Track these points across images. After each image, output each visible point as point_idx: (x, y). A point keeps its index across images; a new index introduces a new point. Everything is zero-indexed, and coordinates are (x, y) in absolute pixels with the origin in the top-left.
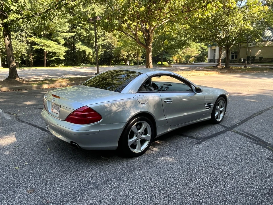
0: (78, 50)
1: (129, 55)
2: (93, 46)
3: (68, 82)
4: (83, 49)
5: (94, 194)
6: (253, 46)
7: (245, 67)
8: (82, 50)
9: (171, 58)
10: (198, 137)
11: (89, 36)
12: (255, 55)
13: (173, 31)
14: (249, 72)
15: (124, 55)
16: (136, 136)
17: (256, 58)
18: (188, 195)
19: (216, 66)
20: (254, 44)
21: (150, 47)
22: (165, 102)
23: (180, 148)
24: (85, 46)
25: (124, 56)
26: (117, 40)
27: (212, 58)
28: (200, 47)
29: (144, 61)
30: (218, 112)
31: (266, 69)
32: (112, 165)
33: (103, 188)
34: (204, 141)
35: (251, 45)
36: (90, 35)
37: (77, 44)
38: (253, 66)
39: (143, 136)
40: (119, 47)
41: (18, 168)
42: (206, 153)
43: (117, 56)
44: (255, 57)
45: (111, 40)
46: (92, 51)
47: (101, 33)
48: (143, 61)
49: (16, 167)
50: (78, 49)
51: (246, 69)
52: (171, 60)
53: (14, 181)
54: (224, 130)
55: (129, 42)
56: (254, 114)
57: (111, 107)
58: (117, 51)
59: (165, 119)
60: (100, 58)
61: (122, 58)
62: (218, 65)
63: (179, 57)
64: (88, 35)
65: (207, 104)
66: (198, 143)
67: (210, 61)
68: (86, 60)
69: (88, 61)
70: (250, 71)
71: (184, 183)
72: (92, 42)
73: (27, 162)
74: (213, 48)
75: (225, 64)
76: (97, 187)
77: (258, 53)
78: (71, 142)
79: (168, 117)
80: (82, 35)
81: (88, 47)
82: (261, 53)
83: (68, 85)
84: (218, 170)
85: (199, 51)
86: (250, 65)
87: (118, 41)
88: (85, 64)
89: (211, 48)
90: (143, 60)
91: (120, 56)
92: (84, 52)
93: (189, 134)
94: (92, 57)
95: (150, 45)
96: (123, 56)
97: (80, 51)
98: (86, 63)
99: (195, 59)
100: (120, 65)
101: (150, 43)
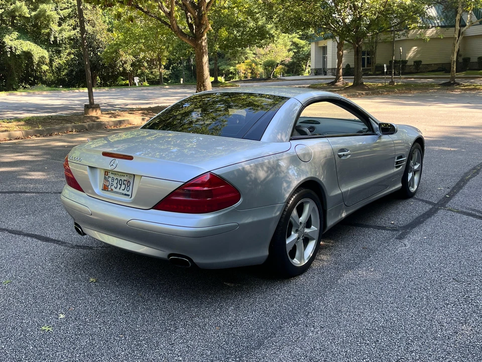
0: (11, 52)
1: (138, 61)
2: (48, 40)
3: (27, 128)
4: (25, 49)
5: (263, 358)
6: (403, 38)
7: (392, 83)
8: (24, 52)
9: (232, 69)
10: (392, 226)
11: (37, 17)
12: (406, 57)
13: (236, 6)
14: (401, 93)
15: (125, 63)
16: (297, 231)
17: (408, 64)
18: (448, 337)
19: (333, 83)
20: (403, 35)
21: (204, 44)
22: (340, 156)
23: (372, 251)
24: (29, 40)
25: (125, 65)
26: (107, 28)
27: (321, 66)
28: (291, 43)
29: (170, 77)
30: (411, 174)
31: (431, 86)
32: (259, 297)
33: (273, 344)
34: (409, 233)
35: (400, 35)
36: (39, 14)
37: (7, 36)
38: (405, 80)
39: (307, 230)
40: (115, 45)
41: (50, 329)
42: (427, 254)
43: (110, 65)
44: (405, 62)
45: (91, 27)
46: (47, 53)
47: (67, 10)
48: (167, 75)
49: (43, 328)
50: (11, 48)
51: (394, 88)
52: (231, 73)
53: (62, 357)
54: (431, 209)
55: (137, 31)
56: (466, 174)
57: (256, 171)
58: (112, 53)
59: (340, 192)
60: (66, 71)
61: (121, 69)
62: (337, 79)
63: (251, 65)
64: (35, 15)
65: (398, 158)
66: (400, 238)
67: (317, 72)
68: (32, 76)
69: (36, 78)
70: (403, 90)
71: (425, 315)
72: (47, 31)
73: (62, 314)
74: (322, 43)
75: (355, 78)
76: (260, 344)
77: (412, 53)
78: (170, 255)
79: (344, 190)
80: (17, 14)
81: (36, 43)
82: (418, 52)
83: (27, 134)
84: (470, 284)
85: (289, 50)
86: (400, 78)
87: (109, 30)
88: (30, 84)
89: (317, 43)
90: (169, 72)
91: (115, 66)
92: (28, 55)
93: (371, 223)
94: (48, 68)
95: (204, 38)
96: (123, 64)
97: (18, 53)
98: (32, 84)
99: (284, 69)
100: (118, 85)
101: (202, 35)
